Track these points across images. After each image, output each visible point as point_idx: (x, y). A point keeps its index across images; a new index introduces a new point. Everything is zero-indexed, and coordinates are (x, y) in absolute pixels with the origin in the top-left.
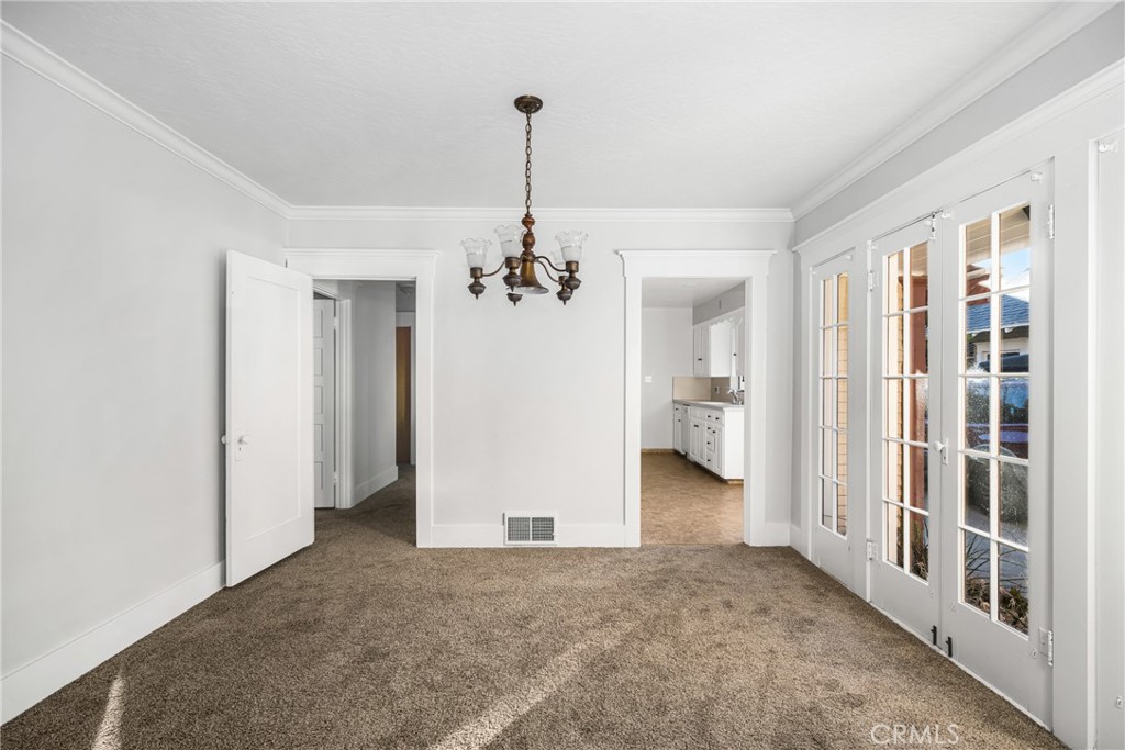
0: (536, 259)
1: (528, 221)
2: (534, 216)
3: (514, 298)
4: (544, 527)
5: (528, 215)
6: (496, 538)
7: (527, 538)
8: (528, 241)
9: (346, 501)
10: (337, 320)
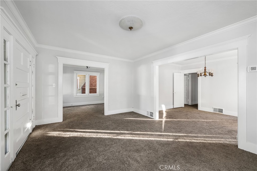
0: (206, 72)
1: (205, 68)
2: (206, 67)
3: (205, 77)
4: (221, 111)
5: (205, 67)
6: (212, 111)
7: (217, 112)
8: (205, 70)
9: (190, 104)
10: (189, 78)
